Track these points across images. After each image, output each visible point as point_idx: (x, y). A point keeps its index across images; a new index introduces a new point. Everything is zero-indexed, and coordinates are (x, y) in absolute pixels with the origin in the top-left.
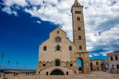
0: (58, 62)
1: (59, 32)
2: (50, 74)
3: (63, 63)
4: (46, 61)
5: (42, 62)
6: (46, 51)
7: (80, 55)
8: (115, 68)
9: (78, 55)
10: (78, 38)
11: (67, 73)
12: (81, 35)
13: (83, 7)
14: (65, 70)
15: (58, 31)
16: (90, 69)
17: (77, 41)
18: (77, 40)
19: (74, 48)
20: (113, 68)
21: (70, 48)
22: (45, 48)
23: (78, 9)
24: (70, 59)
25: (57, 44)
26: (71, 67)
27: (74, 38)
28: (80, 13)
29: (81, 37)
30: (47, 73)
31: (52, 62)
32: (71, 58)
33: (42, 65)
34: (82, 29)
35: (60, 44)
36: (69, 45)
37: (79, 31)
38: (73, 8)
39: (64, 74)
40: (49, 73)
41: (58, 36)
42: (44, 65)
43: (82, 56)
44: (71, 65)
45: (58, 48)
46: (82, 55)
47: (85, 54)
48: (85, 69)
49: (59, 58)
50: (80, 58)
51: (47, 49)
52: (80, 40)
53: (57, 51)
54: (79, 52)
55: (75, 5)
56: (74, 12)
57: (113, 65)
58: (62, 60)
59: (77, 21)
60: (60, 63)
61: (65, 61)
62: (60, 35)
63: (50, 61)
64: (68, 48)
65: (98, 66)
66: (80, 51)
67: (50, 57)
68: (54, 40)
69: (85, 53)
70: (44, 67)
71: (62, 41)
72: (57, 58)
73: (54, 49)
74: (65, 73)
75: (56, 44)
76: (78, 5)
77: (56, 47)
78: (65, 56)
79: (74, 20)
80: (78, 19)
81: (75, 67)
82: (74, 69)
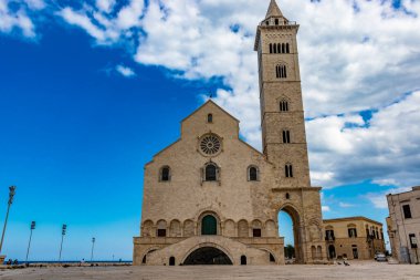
0: (209, 223)
1: (214, 119)
3: (229, 227)
4: (168, 220)
5: (155, 222)
6: (167, 184)
7: (287, 196)
9: (280, 199)
10: (279, 139)
11: (243, 260)
12: (289, 126)
13: (296, 27)
14: (235, 250)
15: (210, 116)
17: (277, 148)
18: (274, 144)
19: (265, 172)
20: (414, 246)
21: (253, 174)
22: (165, 174)
23: (278, 38)
24: (251, 213)
25: (206, 160)
26: (257, 240)
27: (264, 140)
28: (288, 51)
29: (292, 134)
30: (172, 261)
31: (188, 220)
32: (255, 206)
33: (153, 233)
34: (292, 107)
35: (218, 160)
36: (250, 162)
37: (285, 115)
38: (263, 35)
39: (229, 262)
40: (177, 262)
41: (211, 133)
42: (162, 233)
43: (295, 200)
44: (257, 233)
45: (211, 173)
46: (293, 196)
47: (305, 194)
48: (306, 249)
49: (215, 207)
50: (288, 210)
51: (174, 177)
52: (287, 145)
53: (207, 183)
54: (282, 186)
55: (267, 23)
56: (265, 48)
57: (412, 236)
58: (224, 214)
59: (275, 79)
60: (218, 226)
61: (236, 220)
62: (215, 129)
63: (182, 220)
64: (243, 173)
66: (288, 184)
67: (183, 205)
68: (195, 145)
69: (305, 189)
70: (162, 240)
71: (225, 148)
72: (206, 206)
73: (196, 176)
75: (202, 161)
76: (281, 24)
77: (202, 169)
78: (234, 200)
79: (265, 75)
80: (281, 72)
81: (271, 241)
82: (267, 248)
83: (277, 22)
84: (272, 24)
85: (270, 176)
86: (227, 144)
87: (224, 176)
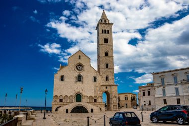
0: (78, 97)
1: (81, 58)
2: (71, 112)
3: (86, 98)
4: (64, 96)
5: (58, 96)
6: (63, 82)
7: (106, 88)
8: (147, 104)
9: (104, 89)
10: (105, 66)
11: (92, 110)
12: (108, 62)
13: (112, 24)
14: (89, 107)
15: (79, 56)
16: (117, 106)
17: (104, 70)
18: (102, 68)
19: (99, 78)
20: (145, 105)
21: (95, 79)
22: (62, 78)
23: (106, 28)
24: (93, 93)
25: (78, 73)
26: (96, 103)
27: (99, 66)
28: (109, 33)
29: (109, 65)
30: (67, 111)
31: (71, 96)
32: (95, 91)
33: (58, 100)
34: (110, 55)
35: (82, 74)
36: (94, 74)
37: (107, 58)
38: (100, 26)
39: (87, 112)
40: (69, 111)
41: (79, 63)
42: (61, 100)
43: (109, 89)
44: (95, 101)
45: (79, 79)
46: (108, 87)
47: (113, 87)
48: (112, 106)
49: (81, 91)
50: (107, 93)
51: (65, 79)
52: (107, 69)
53: (78, 82)
54: (105, 84)
55: (102, 21)
56: (101, 32)
57: (145, 101)
58: (84, 94)
59: (104, 44)
60: (82, 98)
61: (88, 96)
62: (82, 61)
63: (69, 96)
64: (91, 79)
65: (126, 101)
66: (107, 83)
67: (69, 90)
68: (74, 68)
69: (113, 85)
70: (61, 103)
71: (85, 69)
72: (78, 90)
73: (74, 80)
74: (89, 110)
75: (76, 74)
76: (107, 22)
77: (76, 77)
78: (88, 89)
79: (100, 42)
80: (106, 41)
81: (101, 103)
82: (99, 106)
83: (105, 21)
84: (104, 22)
85: (101, 80)
86: (85, 68)
87: (84, 80)
